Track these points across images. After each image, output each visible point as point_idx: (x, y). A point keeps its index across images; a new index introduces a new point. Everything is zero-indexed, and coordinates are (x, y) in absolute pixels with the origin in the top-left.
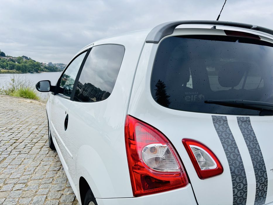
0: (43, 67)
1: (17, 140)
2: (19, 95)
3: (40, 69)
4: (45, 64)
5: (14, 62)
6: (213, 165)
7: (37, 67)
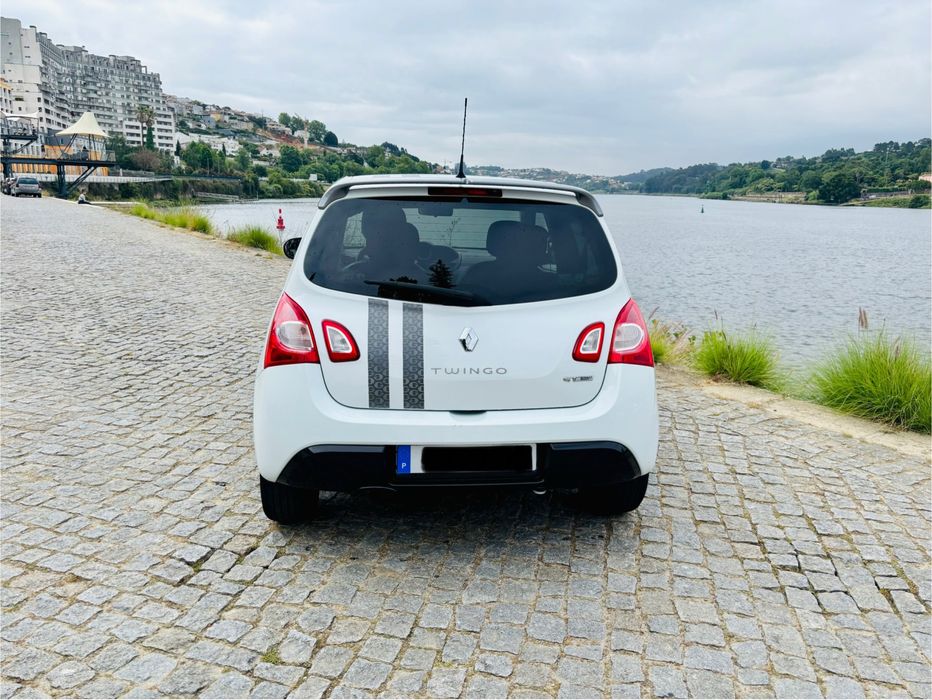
4: (445, 168)
5: (360, 162)
6: (348, 348)
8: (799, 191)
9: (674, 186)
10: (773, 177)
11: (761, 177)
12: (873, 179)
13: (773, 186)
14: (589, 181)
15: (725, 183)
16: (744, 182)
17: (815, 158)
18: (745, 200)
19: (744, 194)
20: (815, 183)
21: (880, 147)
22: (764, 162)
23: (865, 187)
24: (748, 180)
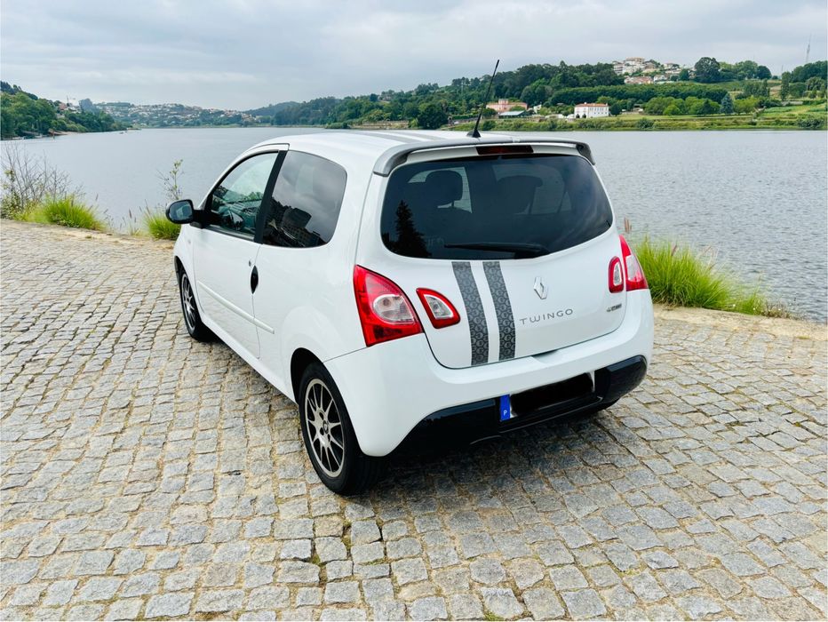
0: (63, 116)
1: (112, 326)
2: (44, 219)
3: (53, 121)
4: (68, 105)
6: (449, 313)
7: (44, 118)
8: (403, 119)
9: (301, 118)
10: (381, 108)
11: (372, 108)
12: (455, 108)
13: (383, 116)
14: (222, 116)
15: (344, 114)
16: (360, 114)
17: (411, 92)
18: (362, 129)
19: (360, 123)
20: (414, 113)
21: (457, 82)
22: (372, 95)
23: (451, 116)
24: (362, 111)
